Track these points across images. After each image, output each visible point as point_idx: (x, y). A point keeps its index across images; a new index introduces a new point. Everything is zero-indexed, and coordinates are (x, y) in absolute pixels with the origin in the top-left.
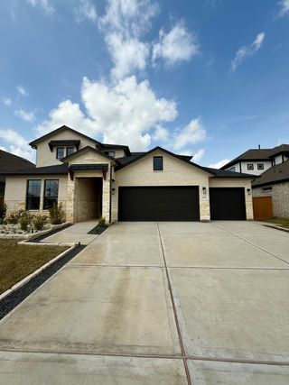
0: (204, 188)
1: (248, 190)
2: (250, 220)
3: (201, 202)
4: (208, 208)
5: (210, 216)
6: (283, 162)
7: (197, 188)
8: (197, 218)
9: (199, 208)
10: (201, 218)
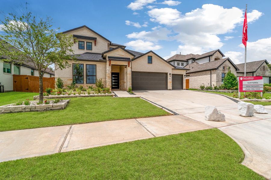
0: (170, 74)
1: (185, 76)
2: (184, 89)
3: (169, 81)
4: (171, 84)
5: (172, 88)
6: (192, 63)
7: (167, 74)
8: (166, 89)
9: (167, 84)
10: (168, 88)
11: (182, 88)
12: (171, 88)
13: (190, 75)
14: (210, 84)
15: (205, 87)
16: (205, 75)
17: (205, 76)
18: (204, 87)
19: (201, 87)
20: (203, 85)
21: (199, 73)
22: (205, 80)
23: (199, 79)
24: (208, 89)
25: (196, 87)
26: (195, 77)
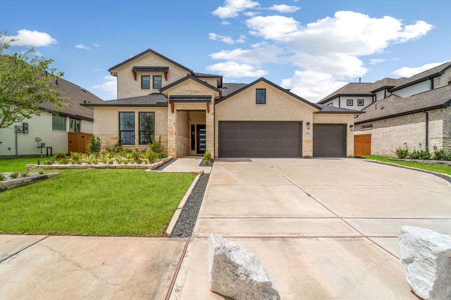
0: (308, 124)
1: (351, 126)
2: (350, 157)
3: (304, 138)
4: (311, 144)
5: (312, 152)
6: (385, 97)
7: (300, 123)
8: (299, 155)
9: (301, 145)
10: (304, 154)
11: (344, 154)
12: (311, 154)
13: (374, 124)
14: (424, 145)
15: (411, 151)
16: (411, 122)
17: (410, 125)
18: (407, 151)
19: (398, 151)
20: (403, 148)
21: (396, 120)
22: (411, 136)
23: (395, 134)
24: (417, 158)
25: (386, 151)
26: (386, 129)
